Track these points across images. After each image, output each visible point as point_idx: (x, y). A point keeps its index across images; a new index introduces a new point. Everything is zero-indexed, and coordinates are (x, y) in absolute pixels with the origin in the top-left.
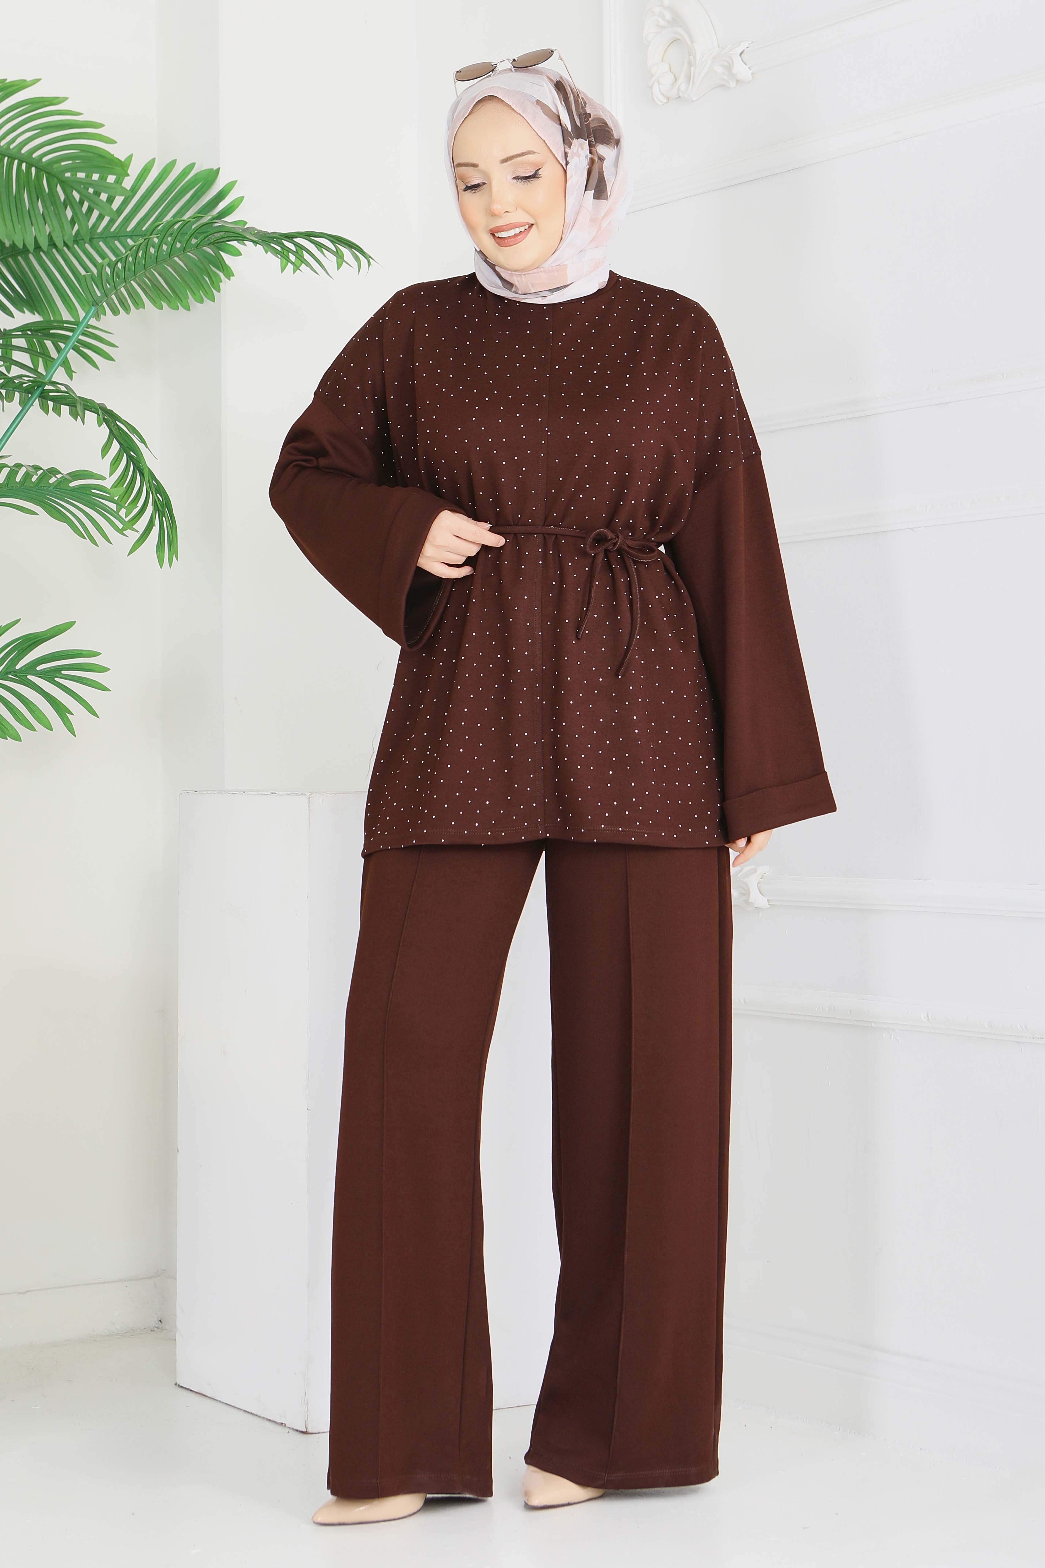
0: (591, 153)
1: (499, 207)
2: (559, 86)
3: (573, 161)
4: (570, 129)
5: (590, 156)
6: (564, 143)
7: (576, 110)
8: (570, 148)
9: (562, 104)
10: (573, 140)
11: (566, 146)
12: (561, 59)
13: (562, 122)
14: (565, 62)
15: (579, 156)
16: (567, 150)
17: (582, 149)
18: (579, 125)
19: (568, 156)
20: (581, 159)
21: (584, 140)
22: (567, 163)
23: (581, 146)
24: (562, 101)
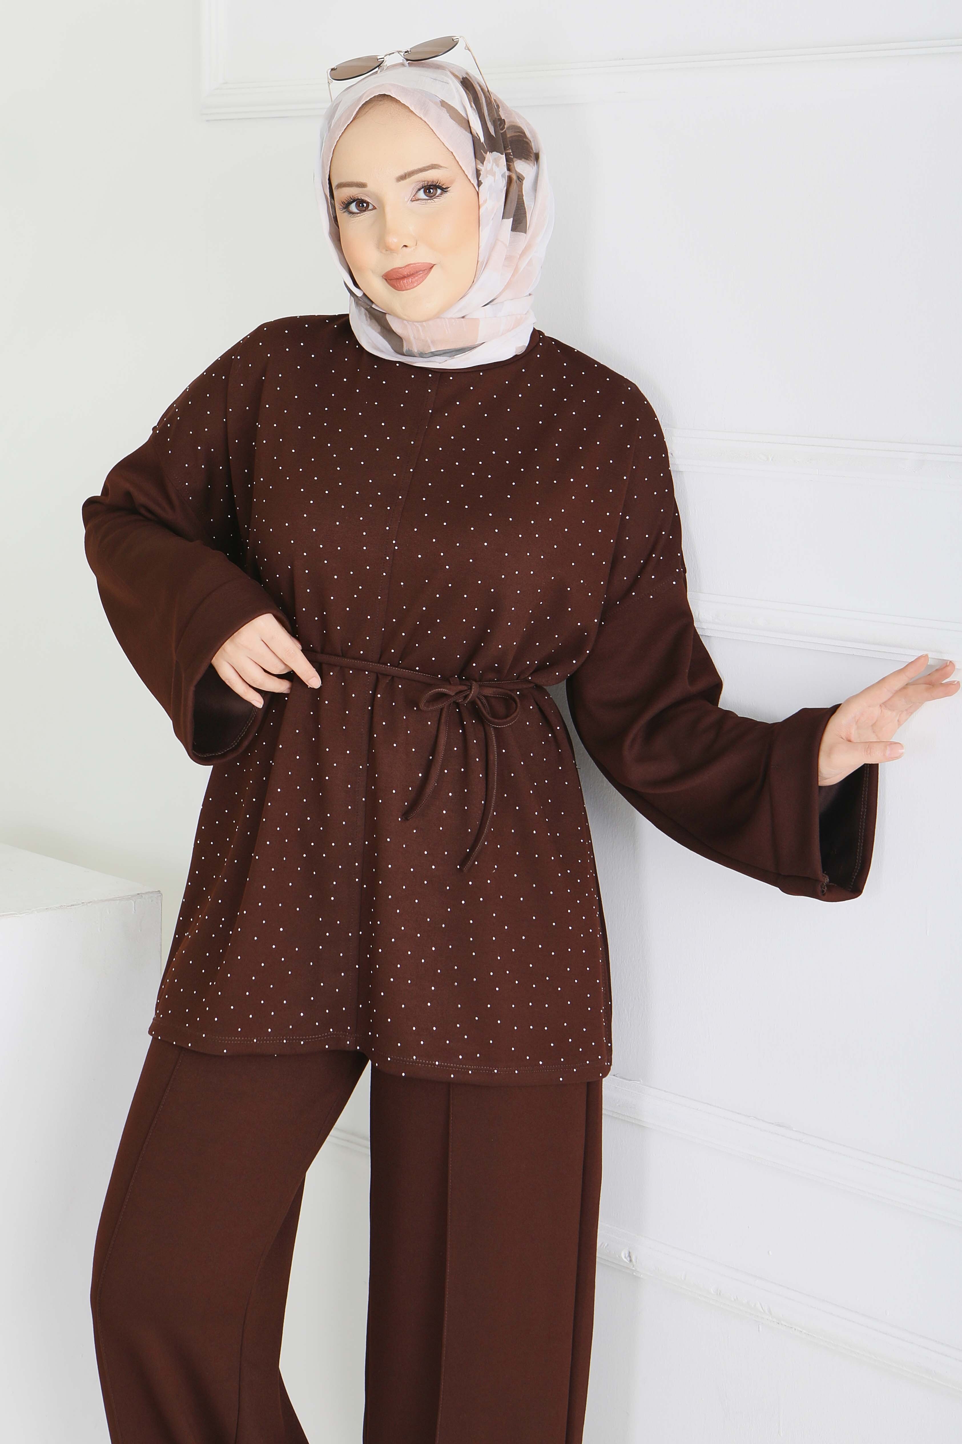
0: (509, 169)
1: (395, 240)
2: (467, 83)
3: (486, 180)
4: (482, 140)
5: (507, 173)
6: (475, 157)
7: (489, 115)
8: (483, 164)
9: (471, 107)
10: (486, 153)
11: (478, 162)
12: (469, 50)
13: (473, 131)
14: (473, 53)
15: (494, 174)
16: (480, 167)
17: (497, 165)
18: (493, 133)
19: (480, 174)
20: (496, 178)
21: (499, 154)
22: (479, 184)
23: (496, 161)
24: (472, 103)
